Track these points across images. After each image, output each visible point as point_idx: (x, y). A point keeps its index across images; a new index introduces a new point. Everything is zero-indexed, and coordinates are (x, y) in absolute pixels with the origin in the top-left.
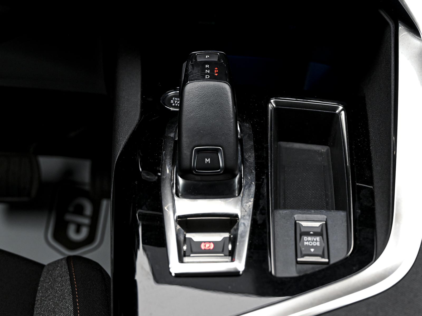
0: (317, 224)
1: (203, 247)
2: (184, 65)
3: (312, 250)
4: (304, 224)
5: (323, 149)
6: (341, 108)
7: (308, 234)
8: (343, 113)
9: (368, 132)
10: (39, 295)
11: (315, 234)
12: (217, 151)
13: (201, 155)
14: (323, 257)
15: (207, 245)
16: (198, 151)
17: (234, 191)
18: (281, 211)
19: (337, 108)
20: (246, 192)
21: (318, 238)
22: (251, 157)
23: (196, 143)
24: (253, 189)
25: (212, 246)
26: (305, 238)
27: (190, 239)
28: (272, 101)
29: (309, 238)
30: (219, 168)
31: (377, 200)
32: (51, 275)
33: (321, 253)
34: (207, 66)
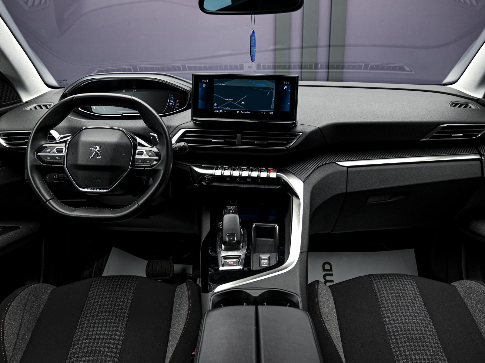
0: (267, 257)
1: (230, 263)
2: (224, 211)
3: (265, 264)
4: (262, 257)
5: (272, 240)
6: (277, 225)
7: (264, 259)
8: (278, 227)
9: (285, 231)
10: (176, 294)
11: (266, 259)
12: (234, 235)
13: (229, 237)
14: (268, 265)
15: (231, 262)
16: (228, 236)
17: (240, 249)
18: (255, 254)
19: (275, 226)
20: (244, 248)
21: (267, 260)
22: (246, 239)
23: (228, 233)
24: (246, 247)
25: (233, 263)
26: (263, 260)
27: (226, 261)
28: (254, 224)
29: (264, 260)
30: (235, 241)
31: (286, 249)
32: (180, 288)
33: (267, 264)
34: (231, 210)
